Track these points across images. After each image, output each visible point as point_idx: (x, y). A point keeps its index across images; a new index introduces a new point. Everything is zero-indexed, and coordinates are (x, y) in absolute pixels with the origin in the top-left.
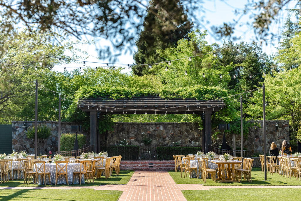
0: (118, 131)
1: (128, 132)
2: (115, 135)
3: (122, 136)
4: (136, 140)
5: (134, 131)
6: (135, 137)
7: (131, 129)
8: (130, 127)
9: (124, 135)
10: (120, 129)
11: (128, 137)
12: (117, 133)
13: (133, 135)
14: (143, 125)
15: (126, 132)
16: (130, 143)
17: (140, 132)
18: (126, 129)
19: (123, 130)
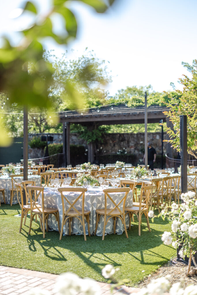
0: (119, 140)
1: (128, 142)
2: (117, 144)
3: (123, 145)
4: (135, 149)
5: (134, 140)
6: (135, 146)
7: (130, 139)
8: (130, 137)
9: (125, 144)
10: (121, 139)
11: (129, 146)
12: (119, 142)
13: (133, 145)
14: (142, 135)
15: (126, 142)
16: (130, 152)
17: (139, 142)
18: (126, 139)
19: (123, 140)
